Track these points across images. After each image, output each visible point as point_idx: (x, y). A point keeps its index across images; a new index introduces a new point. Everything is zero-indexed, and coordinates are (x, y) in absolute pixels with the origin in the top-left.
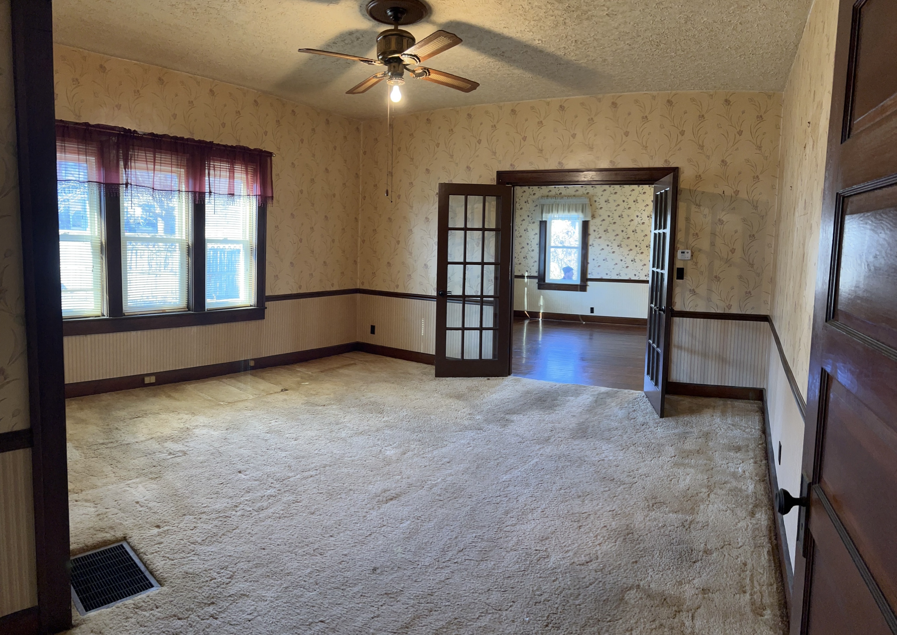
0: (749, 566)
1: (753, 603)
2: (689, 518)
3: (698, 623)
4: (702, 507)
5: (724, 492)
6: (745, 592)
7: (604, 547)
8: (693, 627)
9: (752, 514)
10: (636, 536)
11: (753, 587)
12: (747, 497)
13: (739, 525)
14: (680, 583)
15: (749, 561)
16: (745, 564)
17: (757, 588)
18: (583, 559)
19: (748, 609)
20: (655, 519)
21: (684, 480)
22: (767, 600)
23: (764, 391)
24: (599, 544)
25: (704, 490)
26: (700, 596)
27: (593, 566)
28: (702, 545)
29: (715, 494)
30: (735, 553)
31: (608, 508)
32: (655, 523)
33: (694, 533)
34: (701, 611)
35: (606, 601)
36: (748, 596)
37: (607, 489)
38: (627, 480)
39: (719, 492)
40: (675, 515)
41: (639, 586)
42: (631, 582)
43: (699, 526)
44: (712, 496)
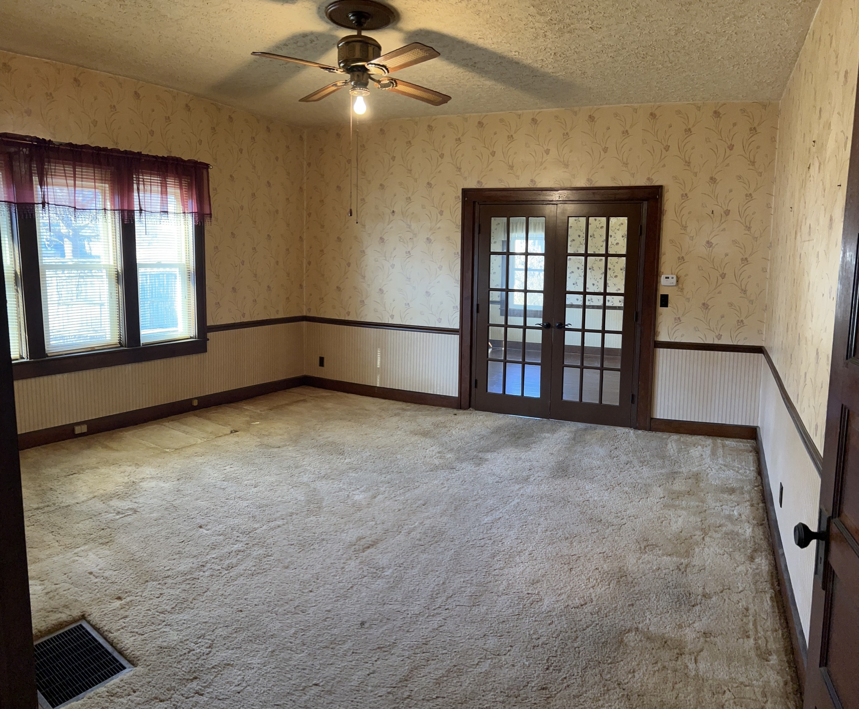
0: (751, 611)
1: (758, 648)
2: (685, 561)
3: (702, 666)
4: (697, 550)
5: (719, 535)
6: (748, 637)
7: (598, 590)
8: (697, 670)
9: (752, 559)
10: (630, 579)
11: (757, 631)
12: (745, 540)
13: (738, 569)
14: (680, 626)
15: (751, 606)
16: (747, 609)
17: (761, 634)
18: (577, 602)
19: (753, 654)
20: (649, 562)
21: (676, 522)
22: (772, 646)
23: (758, 429)
24: (593, 587)
25: (698, 533)
26: (702, 640)
27: (588, 608)
28: (701, 589)
29: (710, 537)
30: (735, 598)
31: (598, 550)
32: (649, 566)
33: (690, 577)
34: (704, 654)
35: (605, 644)
36: (752, 641)
37: (595, 530)
38: (615, 521)
39: (715, 535)
40: (669, 558)
41: (637, 629)
42: (629, 624)
43: (695, 570)
44: (707, 539)
